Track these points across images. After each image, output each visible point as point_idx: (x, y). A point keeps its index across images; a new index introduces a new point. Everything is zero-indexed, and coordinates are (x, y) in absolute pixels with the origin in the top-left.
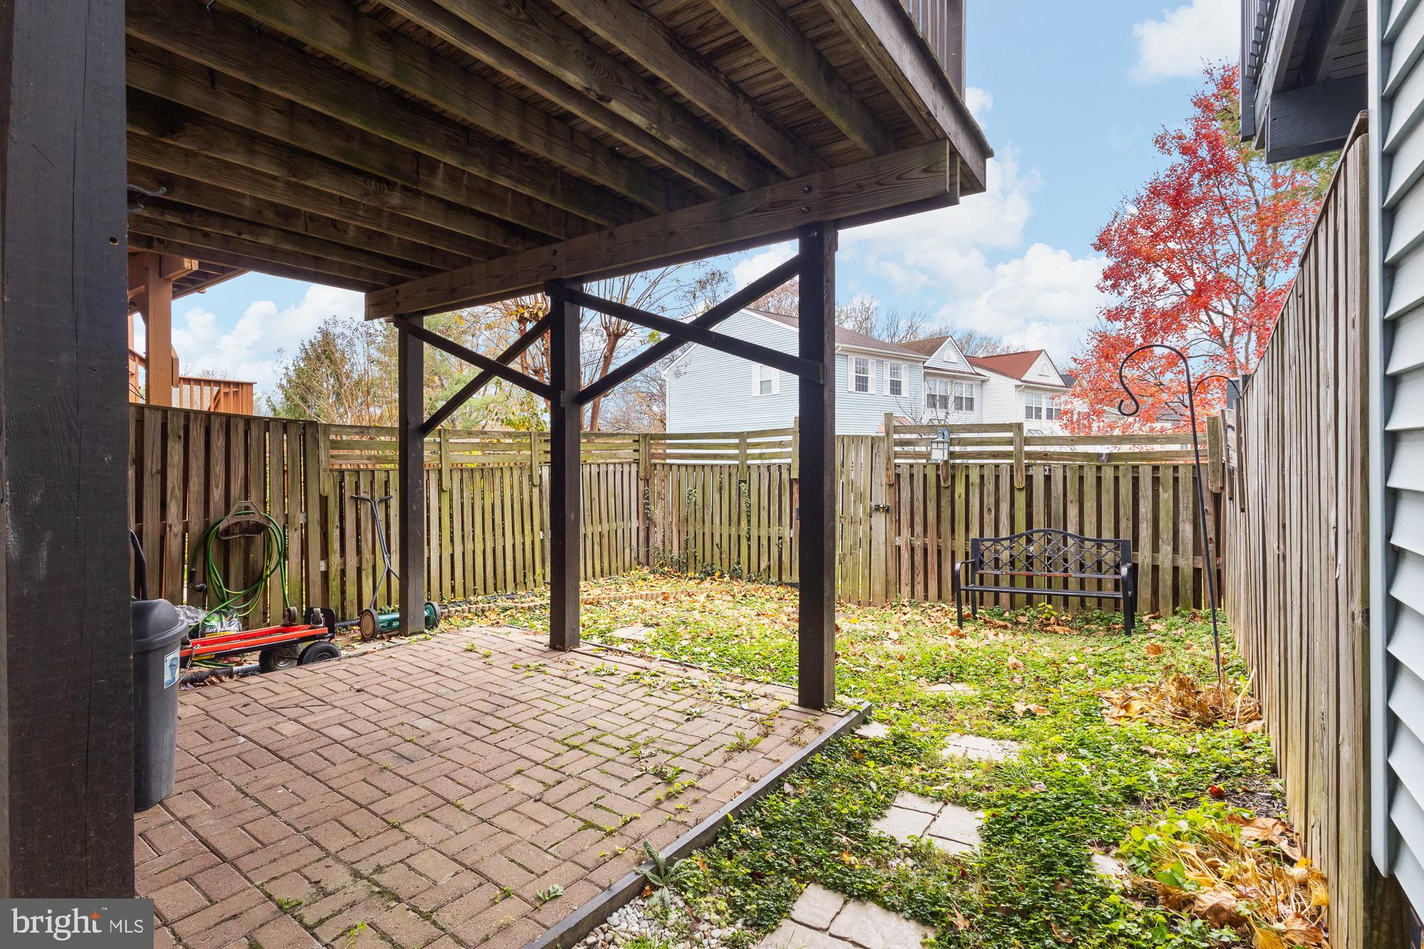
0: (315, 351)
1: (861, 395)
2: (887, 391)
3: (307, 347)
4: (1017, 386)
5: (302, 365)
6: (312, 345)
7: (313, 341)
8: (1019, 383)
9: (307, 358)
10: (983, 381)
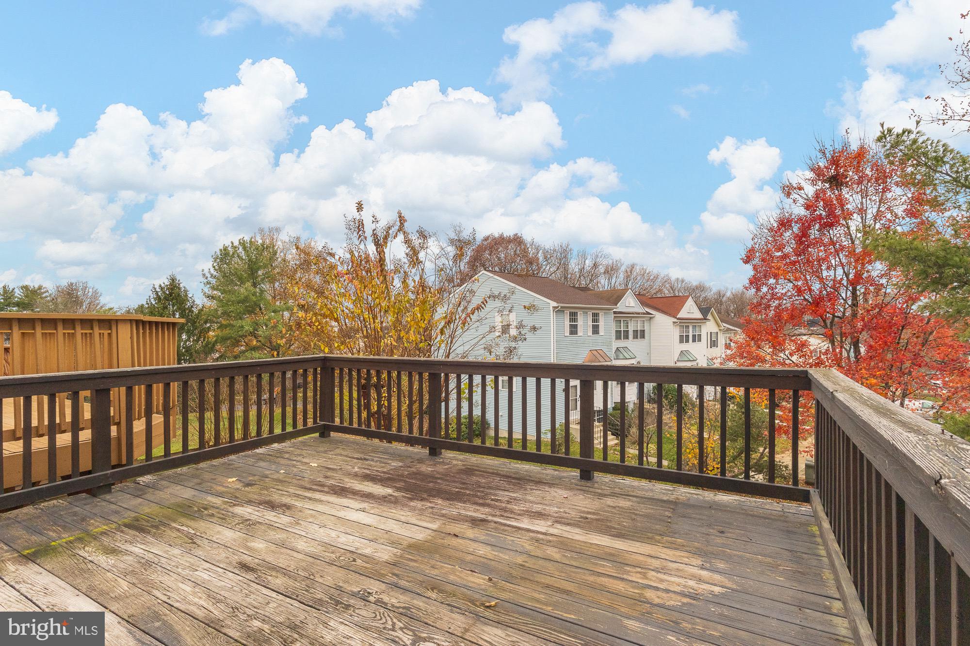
0: (164, 292)
1: (574, 337)
2: (590, 333)
3: (158, 290)
4: (674, 322)
5: (154, 303)
6: (162, 288)
7: (163, 285)
8: (675, 320)
9: (158, 298)
10: (651, 318)
